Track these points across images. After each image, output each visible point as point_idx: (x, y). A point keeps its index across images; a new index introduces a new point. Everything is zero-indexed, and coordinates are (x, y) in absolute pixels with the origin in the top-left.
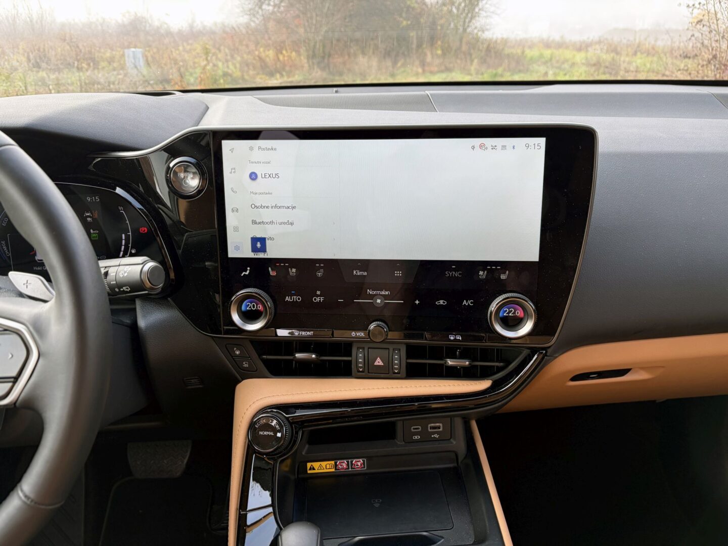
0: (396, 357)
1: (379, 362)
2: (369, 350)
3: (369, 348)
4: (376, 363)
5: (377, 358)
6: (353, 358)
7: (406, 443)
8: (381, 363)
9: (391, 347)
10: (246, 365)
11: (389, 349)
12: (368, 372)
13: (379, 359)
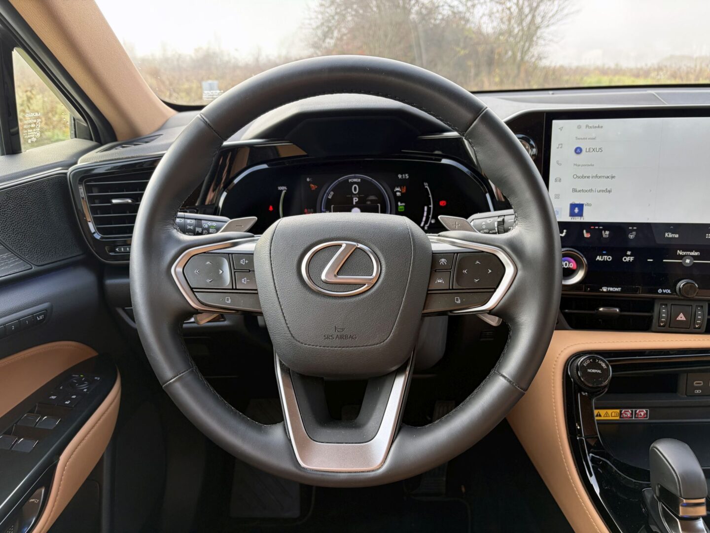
0: (699, 312)
1: (681, 317)
2: (672, 306)
4: (679, 318)
5: (680, 314)
6: (655, 314)
7: (688, 396)
8: (684, 319)
9: (694, 304)
11: (692, 306)
12: (669, 327)
13: (681, 315)
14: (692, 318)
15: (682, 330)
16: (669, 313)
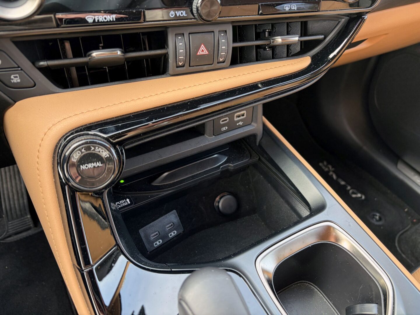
0: (223, 41)
1: (203, 51)
2: (190, 35)
3: (189, 34)
4: (200, 53)
5: (201, 45)
6: (170, 50)
7: (216, 135)
8: (206, 52)
9: (216, 29)
10: (15, 79)
11: (213, 32)
12: (190, 66)
13: (203, 47)
14: (215, 49)
15: (205, 68)
16: (188, 47)
